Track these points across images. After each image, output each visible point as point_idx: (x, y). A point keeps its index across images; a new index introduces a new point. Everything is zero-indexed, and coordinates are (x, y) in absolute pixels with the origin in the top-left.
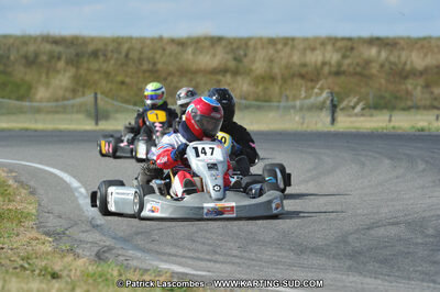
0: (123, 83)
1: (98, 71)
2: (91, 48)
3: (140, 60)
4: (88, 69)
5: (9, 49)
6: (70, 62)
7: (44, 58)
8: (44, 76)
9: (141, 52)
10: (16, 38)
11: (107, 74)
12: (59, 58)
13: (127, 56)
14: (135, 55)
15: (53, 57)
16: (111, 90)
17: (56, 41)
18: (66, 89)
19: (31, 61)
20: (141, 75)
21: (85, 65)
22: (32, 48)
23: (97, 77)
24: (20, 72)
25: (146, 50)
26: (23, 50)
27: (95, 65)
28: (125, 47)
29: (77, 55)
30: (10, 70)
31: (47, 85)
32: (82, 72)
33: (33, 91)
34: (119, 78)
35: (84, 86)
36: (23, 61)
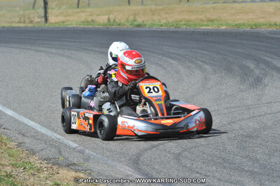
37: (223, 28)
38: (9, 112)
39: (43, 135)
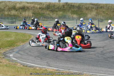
0: (107, 14)
1: (102, 11)
2: (100, 6)
3: (111, 9)
4: (100, 11)
5: (83, 6)
6: (96, 9)
7: (90, 8)
8: (90, 12)
9: (111, 7)
10: (84, 4)
11: (104, 12)
12: (93, 8)
13: (108, 8)
14: (110, 8)
15: (92, 8)
16: (104, 15)
17: (93, 4)
18: (95, 15)
19: (87, 9)
20: (111, 12)
21: (99, 10)
22: (87, 6)
23: (101, 12)
24: (85, 11)
25: (112, 7)
26: (86, 6)
27: (101, 10)
28: (108, 6)
29: (97, 7)
30: (82, 10)
31: (91, 14)
32: (98, 11)
33: (87, 15)
34: (106, 13)
35: (99, 14)
36: (86, 9)
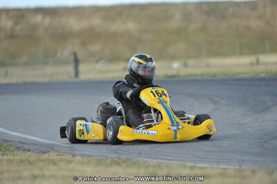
37: (262, 75)
38: (14, 133)
39: (41, 142)
